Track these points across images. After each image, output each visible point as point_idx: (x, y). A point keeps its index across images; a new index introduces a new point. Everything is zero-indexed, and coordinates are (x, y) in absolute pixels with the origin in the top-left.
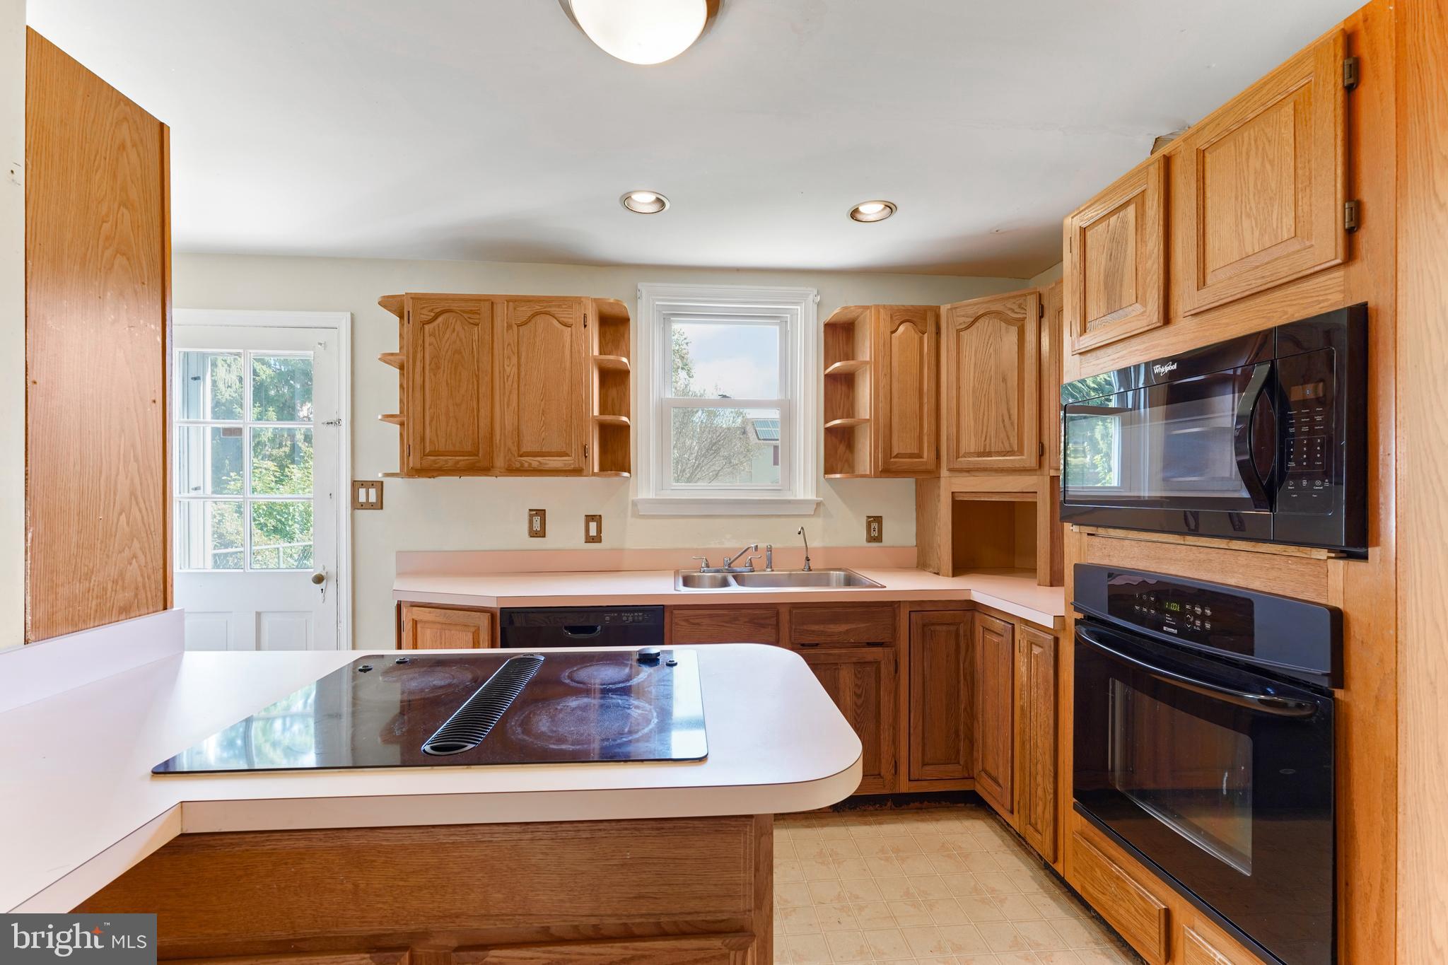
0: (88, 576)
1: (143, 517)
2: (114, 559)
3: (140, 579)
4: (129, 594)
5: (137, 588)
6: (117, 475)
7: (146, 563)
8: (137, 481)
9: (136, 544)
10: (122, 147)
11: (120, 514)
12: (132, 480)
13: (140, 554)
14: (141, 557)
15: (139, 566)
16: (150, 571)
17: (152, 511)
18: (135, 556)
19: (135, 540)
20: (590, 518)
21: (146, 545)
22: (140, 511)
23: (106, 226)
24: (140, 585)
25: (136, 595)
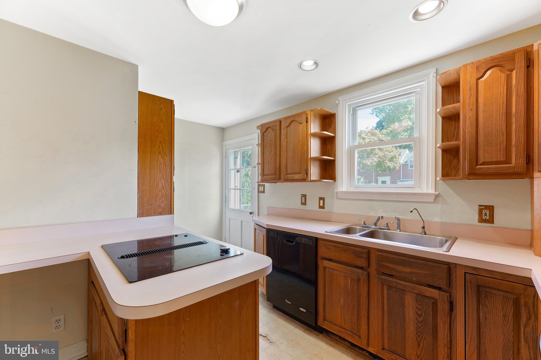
0: (151, 205)
1: (165, 192)
2: (158, 201)
3: (164, 207)
4: (161, 210)
5: (164, 209)
6: (159, 183)
7: (166, 203)
8: (164, 184)
9: (163, 199)
10: (161, 109)
11: (159, 192)
12: (163, 184)
13: (164, 201)
14: (165, 202)
15: (164, 204)
16: (167, 205)
17: (168, 191)
18: (163, 201)
19: (163, 198)
20: (321, 199)
21: (166, 199)
22: (165, 191)
23: (157, 128)
24: (165, 208)
25: (163, 210)
